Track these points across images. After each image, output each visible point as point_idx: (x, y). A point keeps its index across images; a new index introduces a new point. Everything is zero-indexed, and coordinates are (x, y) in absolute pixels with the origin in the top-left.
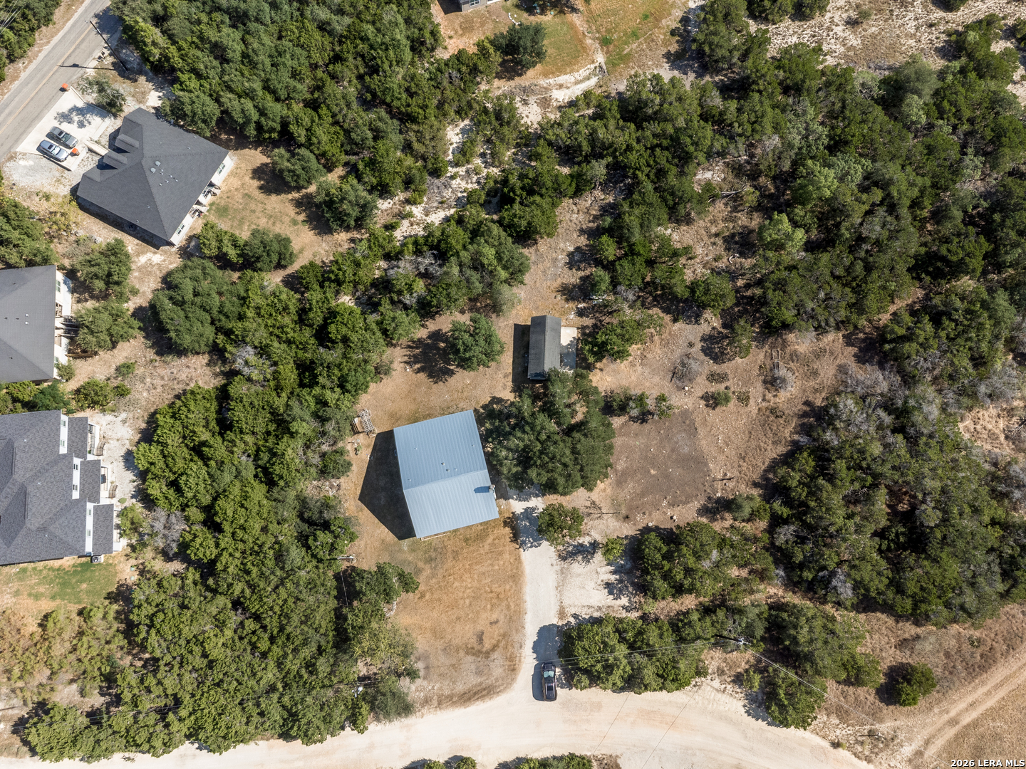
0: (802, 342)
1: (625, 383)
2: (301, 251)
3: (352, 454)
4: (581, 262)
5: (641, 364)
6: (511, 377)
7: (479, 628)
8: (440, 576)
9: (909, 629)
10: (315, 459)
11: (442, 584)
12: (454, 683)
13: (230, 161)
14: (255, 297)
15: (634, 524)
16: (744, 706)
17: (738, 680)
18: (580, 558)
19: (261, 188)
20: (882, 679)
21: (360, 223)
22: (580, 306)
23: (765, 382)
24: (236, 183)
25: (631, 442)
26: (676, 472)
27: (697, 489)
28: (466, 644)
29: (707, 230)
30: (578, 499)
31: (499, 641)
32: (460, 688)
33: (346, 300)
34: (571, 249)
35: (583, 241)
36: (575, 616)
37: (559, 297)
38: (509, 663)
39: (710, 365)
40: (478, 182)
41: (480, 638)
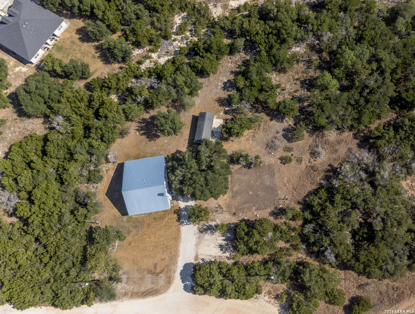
0: (332, 135)
1: (243, 148)
2: (95, 71)
3: (105, 172)
4: (229, 87)
5: (252, 140)
6: (187, 141)
7: (155, 261)
8: (140, 235)
9: (364, 279)
10: (85, 173)
11: (140, 239)
12: (140, 286)
13: (65, 25)
14: (66, 92)
15: (238, 217)
16: (279, 310)
17: (277, 297)
18: (209, 232)
19: (80, 39)
20: (347, 302)
21: (124, 60)
22: (226, 109)
23: (311, 153)
24: (68, 35)
25: (242, 178)
26: (261, 193)
27: (271, 203)
28: (148, 269)
29: (293, 76)
30: (211, 203)
31: (164, 268)
32: (143, 289)
33: (114, 98)
34: (226, 80)
35: (232, 77)
36: (203, 260)
37: (216, 104)
38: (167, 279)
39: (285, 143)
40: (187, 44)
41: (155, 267)
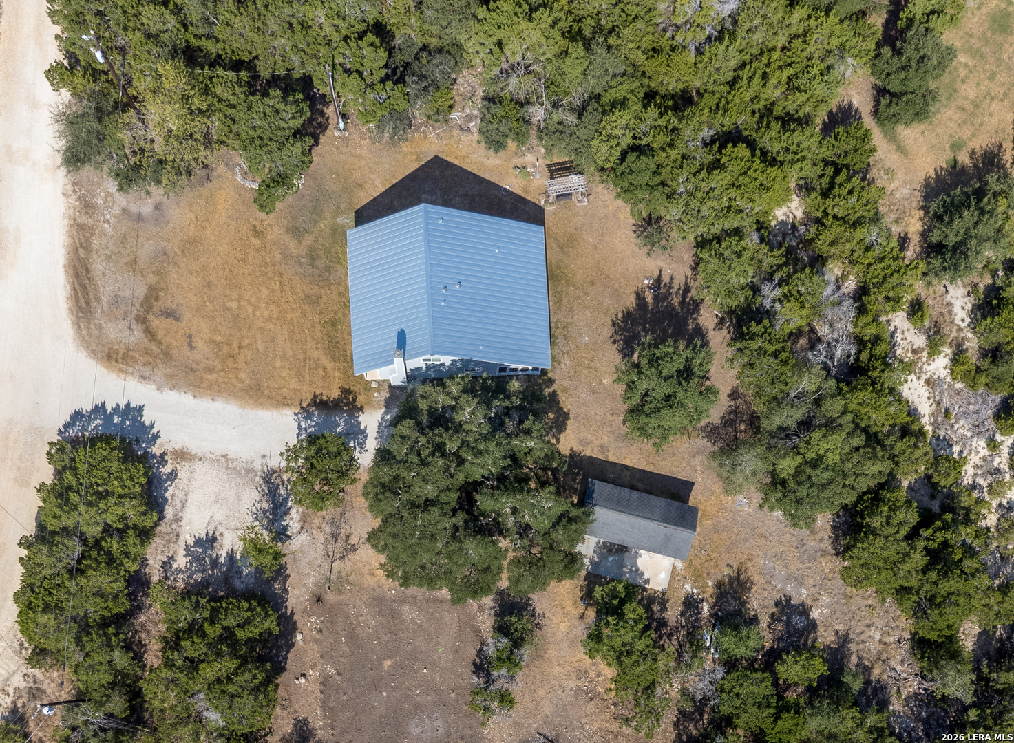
1: (552, 653)
2: (901, 149)
3: (518, 161)
4: (788, 624)
5: (579, 689)
6: (600, 456)
7: (187, 315)
8: (283, 268)
10: (515, 86)
11: (270, 269)
12: (108, 257)
15: (305, 611)
17: (16, 719)
18: (266, 506)
21: (933, 249)
22: (705, 608)
25: (444, 639)
26: (380, 701)
27: (344, 731)
28: (165, 290)
30: (363, 521)
31: (159, 343)
32: (99, 266)
33: (791, 209)
34: (815, 614)
35: (825, 637)
36: (173, 475)
37: (727, 571)
38: (122, 351)
40: (974, 486)
41: (170, 314)
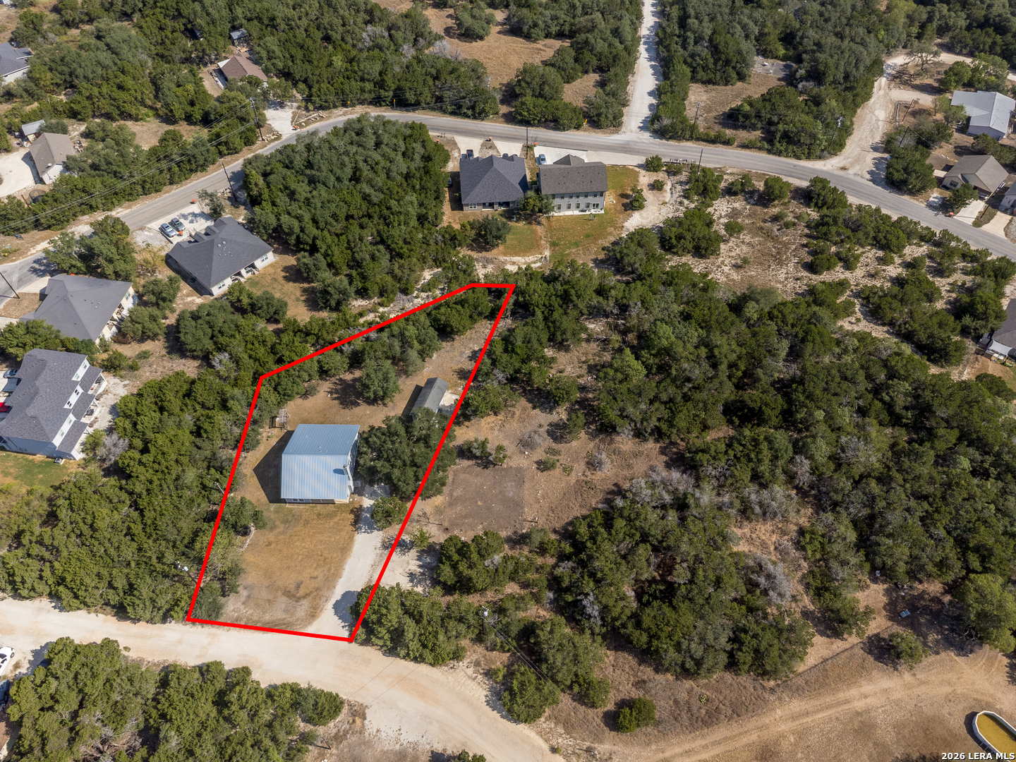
0: (625, 442)
3: (264, 439)
7: (300, 578)
8: (288, 535)
9: (647, 672)
11: (287, 540)
12: (264, 612)
13: (271, 257)
16: (486, 696)
17: (489, 674)
18: (399, 550)
19: (284, 277)
20: (610, 707)
21: (337, 309)
22: (469, 384)
23: (588, 463)
24: (272, 271)
25: (471, 480)
26: (497, 507)
27: (510, 523)
28: (286, 588)
29: (578, 357)
31: (311, 592)
32: (267, 618)
34: (476, 349)
38: (311, 610)
39: (549, 442)
40: (432, 302)
41: (298, 587)
